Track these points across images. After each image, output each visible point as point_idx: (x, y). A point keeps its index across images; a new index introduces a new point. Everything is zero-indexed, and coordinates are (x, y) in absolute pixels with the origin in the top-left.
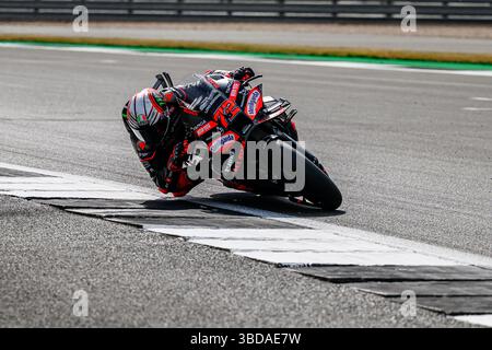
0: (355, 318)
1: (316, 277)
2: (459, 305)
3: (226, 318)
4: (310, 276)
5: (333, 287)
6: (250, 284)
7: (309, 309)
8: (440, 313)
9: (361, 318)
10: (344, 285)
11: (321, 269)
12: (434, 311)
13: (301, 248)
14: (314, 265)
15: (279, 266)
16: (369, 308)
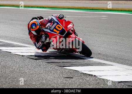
0: (41, 68)
1: (31, 58)
2: (65, 64)
3: (11, 68)
4: (30, 58)
5: (35, 61)
6: (16, 60)
7: (30, 66)
8: (60, 66)
9: (42, 68)
10: (38, 60)
11: (32, 56)
12: (59, 66)
13: (28, 52)
14: (31, 56)
15: (23, 56)
16: (44, 65)
